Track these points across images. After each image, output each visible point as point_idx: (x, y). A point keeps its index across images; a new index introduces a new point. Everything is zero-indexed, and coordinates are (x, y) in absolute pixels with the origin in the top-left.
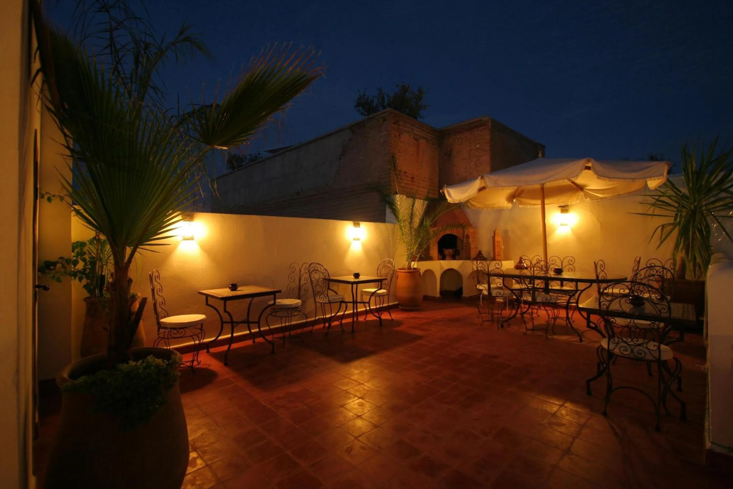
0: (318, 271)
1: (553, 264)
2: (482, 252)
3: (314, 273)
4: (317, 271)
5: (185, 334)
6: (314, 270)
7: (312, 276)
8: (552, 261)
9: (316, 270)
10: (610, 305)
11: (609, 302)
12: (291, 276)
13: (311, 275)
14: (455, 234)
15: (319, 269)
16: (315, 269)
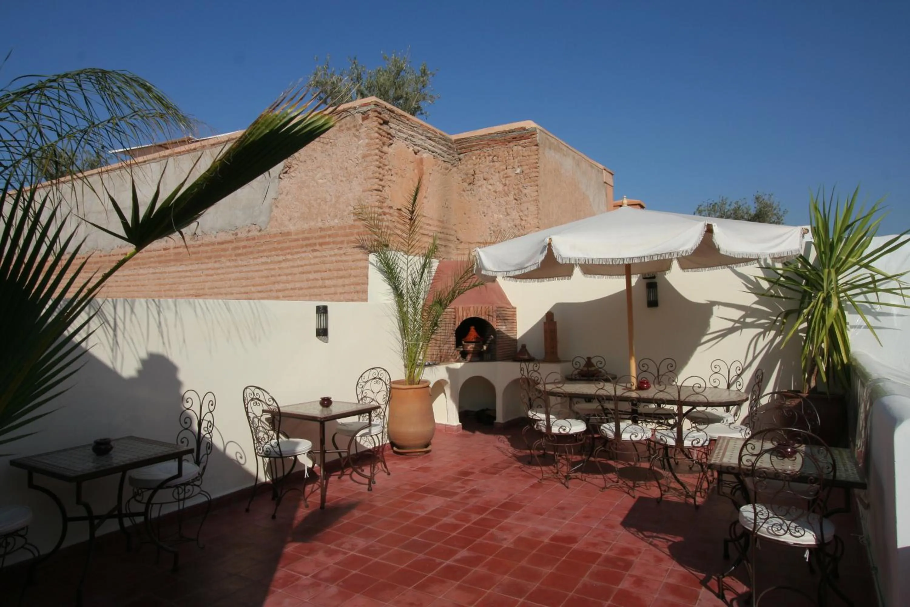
0: (260, 401)
1: (645, 371)
2: (527, 348)
3: (252, 405)
4: (258, 402)
5: (15, 544)
6: (252, 399)
7: (250, 410)
8: (644, 367)
9: (257, 399)
10: (757, 461)
11: (755, 457)
12: (181, 436)
13: (247, 408)
14: (483, 318)
15: (262, 398)
16: (255, 398)
